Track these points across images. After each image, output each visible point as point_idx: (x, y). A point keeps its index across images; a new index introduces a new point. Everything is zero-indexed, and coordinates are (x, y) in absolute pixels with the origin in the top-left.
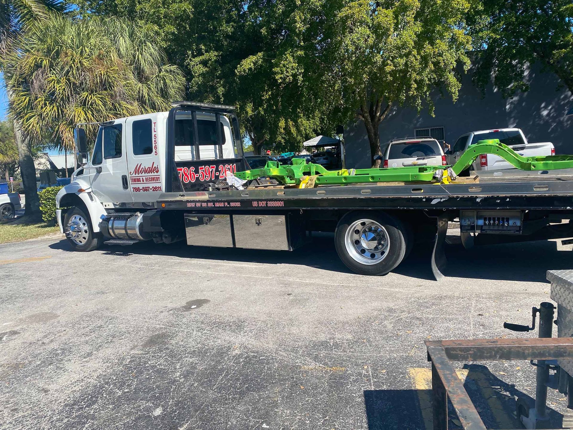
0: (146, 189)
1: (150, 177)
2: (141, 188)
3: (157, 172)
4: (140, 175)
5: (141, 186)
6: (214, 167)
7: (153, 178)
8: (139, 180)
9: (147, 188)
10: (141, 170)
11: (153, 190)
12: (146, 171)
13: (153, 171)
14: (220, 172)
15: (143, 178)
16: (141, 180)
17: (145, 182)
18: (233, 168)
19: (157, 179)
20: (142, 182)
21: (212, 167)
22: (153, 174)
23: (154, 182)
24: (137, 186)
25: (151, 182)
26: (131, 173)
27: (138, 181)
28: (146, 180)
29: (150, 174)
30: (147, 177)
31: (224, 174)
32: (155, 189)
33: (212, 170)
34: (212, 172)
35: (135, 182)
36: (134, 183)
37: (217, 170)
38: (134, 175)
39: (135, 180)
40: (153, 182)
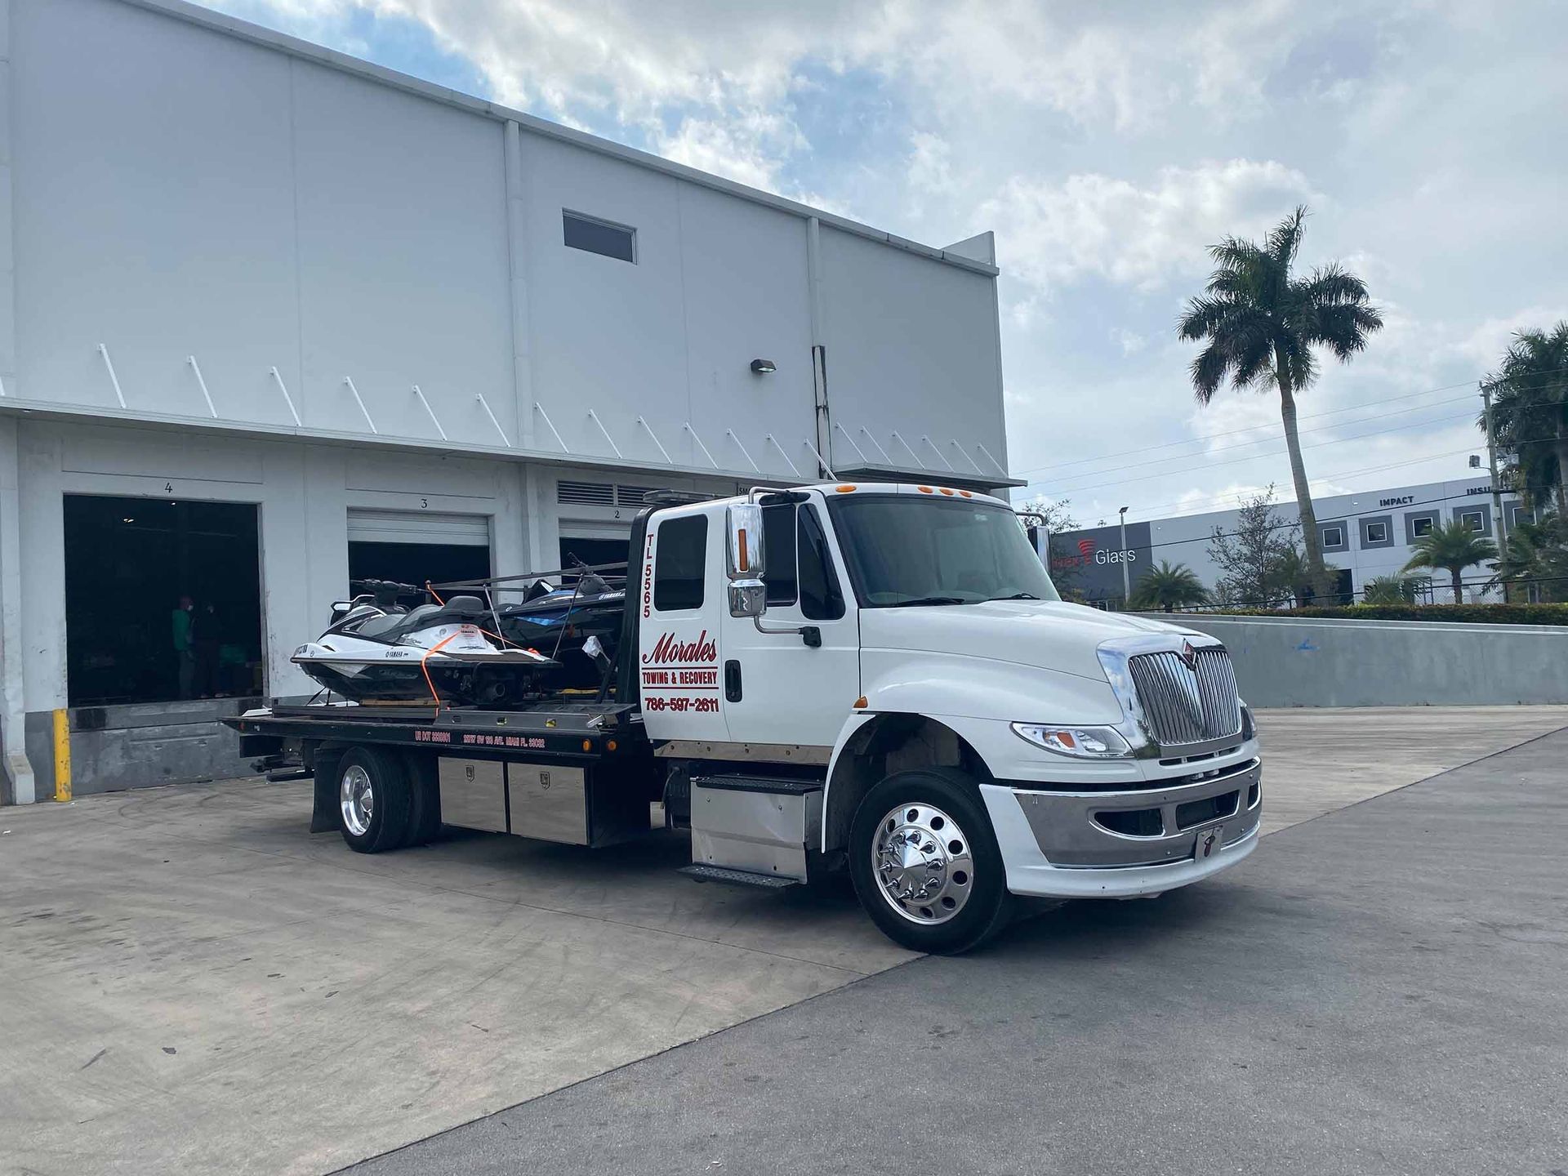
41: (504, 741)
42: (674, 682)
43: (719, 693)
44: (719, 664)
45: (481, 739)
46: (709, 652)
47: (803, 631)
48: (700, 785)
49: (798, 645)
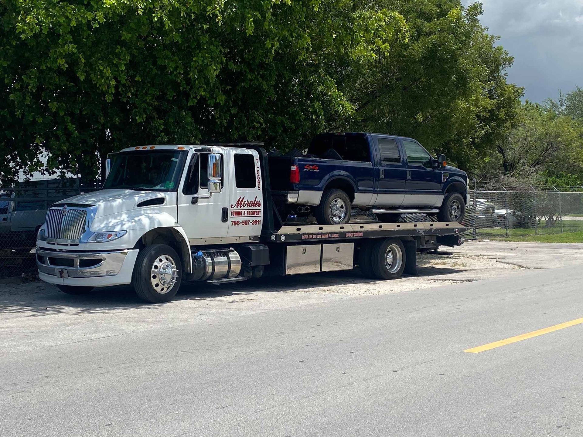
0: (245, 223)
1: (252, 211)
2: (241, 221)
3: (259, 206)
4: (242, 208)
5: (241, 220)
7: (255, 212)
8: (240, 213)
9: (247, 221)
10: (244, 204)
11: (253, 224)
12: (248, 205)
13: (256, 205)
15: (244, 212)
16: (243, 213)
17: (246, 215)
19: (258, 213)
20: (243, 215)
22: (255, 208)
23: (256, 215)
24: (236, 219)
25: (252, 215)
26: (232, 205)
27: (239, 215)
28: (248, 213)
29: (252, 208)
30: (249, 211)
32: (255, 222)
35: (236, 215)
36: (234, 216)
38: (235, 208)
39: (236, 213)
40: (254, 215)
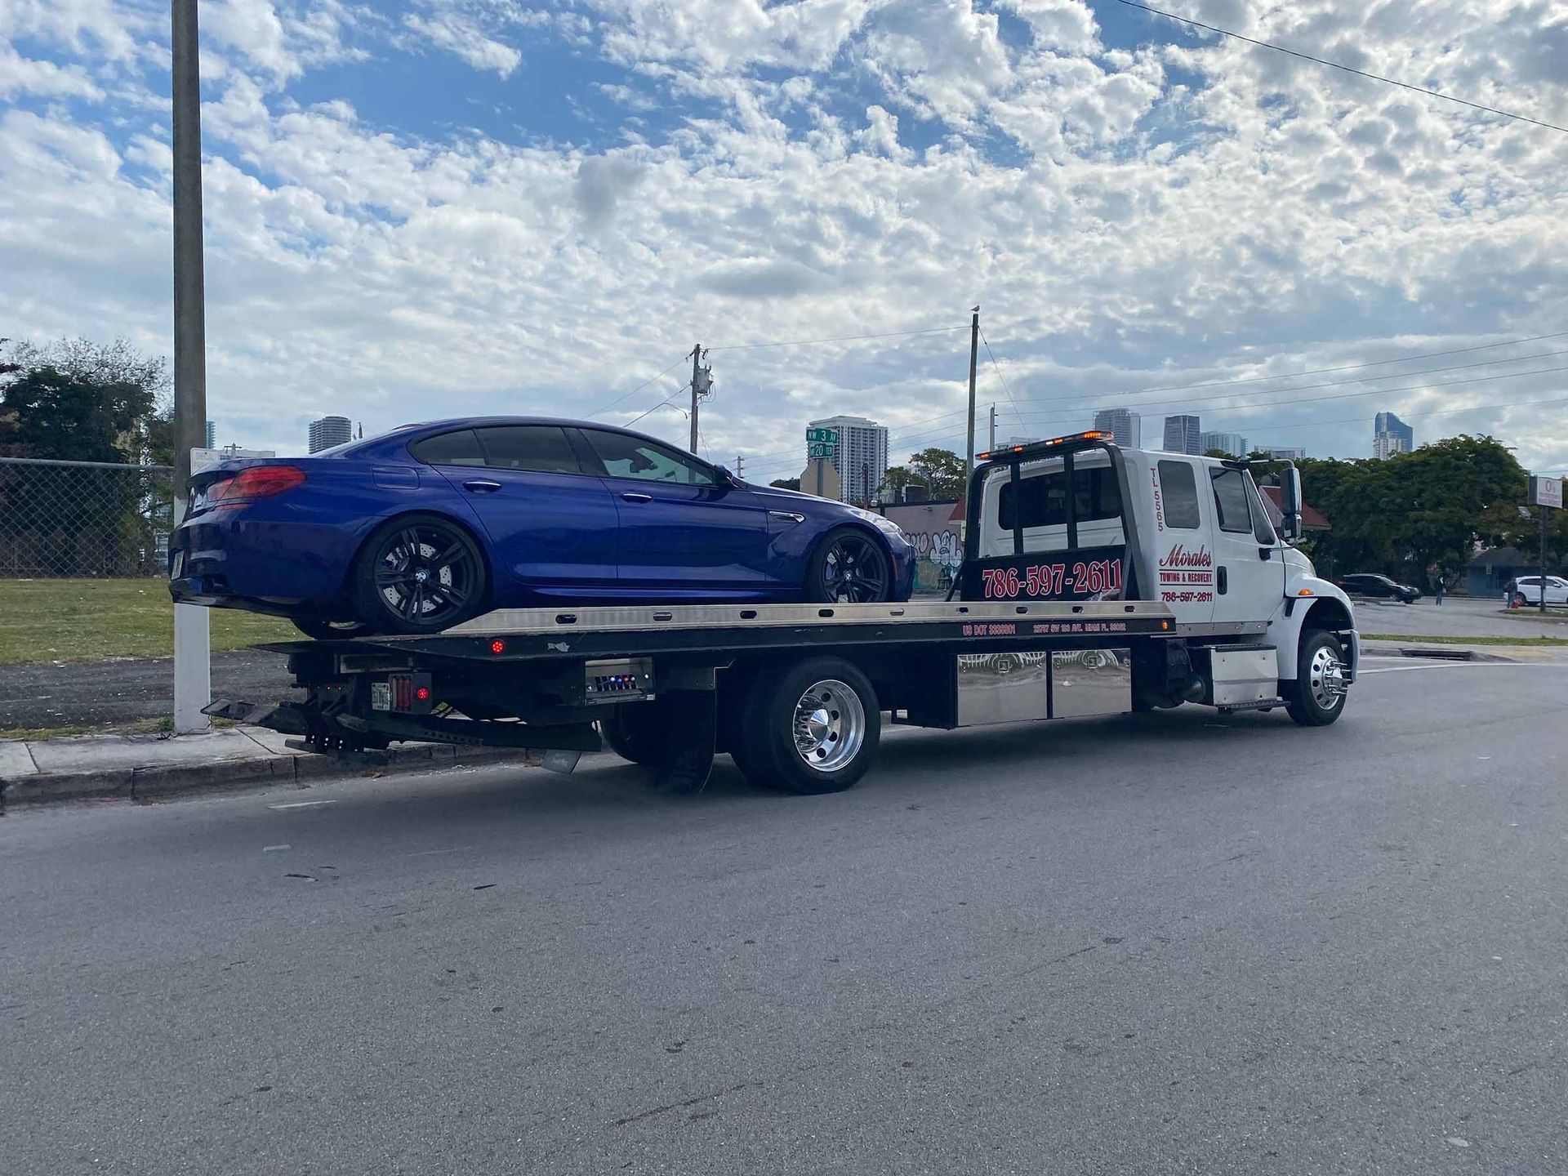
6: (1061, 568)
14: (1075, 577)
18: (1112, 570)
21: (1056, 568)
31: (1087, 582)
33: (1057, 573)
34: (1055, 577)
37: (1068, 573)
41: (1083, 627)
42: (1184, 581)
43: (1214, 589)
44: (1213, 568)
45: (1055, 628)
46: (1206, 561)
47: (1261, 550)
48: (1217, 650)
49: (1257, 559)
